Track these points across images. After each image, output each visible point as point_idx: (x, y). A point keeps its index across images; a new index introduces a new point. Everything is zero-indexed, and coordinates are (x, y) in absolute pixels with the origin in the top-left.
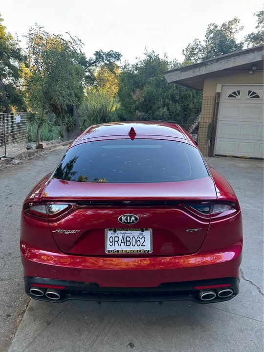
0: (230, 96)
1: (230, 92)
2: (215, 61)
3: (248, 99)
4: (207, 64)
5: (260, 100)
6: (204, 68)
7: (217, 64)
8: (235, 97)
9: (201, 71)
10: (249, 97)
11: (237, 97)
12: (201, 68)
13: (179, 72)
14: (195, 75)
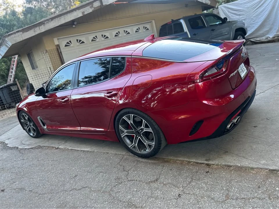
0: (66, 46)
1: (64, 43)
2: (50, 20)
3: (79, 45)
4: (44, 23)
5: (86, 44)
6: (43, 26)
7: (52, 22)
8: (70, 46)
9: (41, 29)
10: (78, 44)
11: (71, 45)
12: (41, 27)
13: (21, 33)
14: (37, 33)
